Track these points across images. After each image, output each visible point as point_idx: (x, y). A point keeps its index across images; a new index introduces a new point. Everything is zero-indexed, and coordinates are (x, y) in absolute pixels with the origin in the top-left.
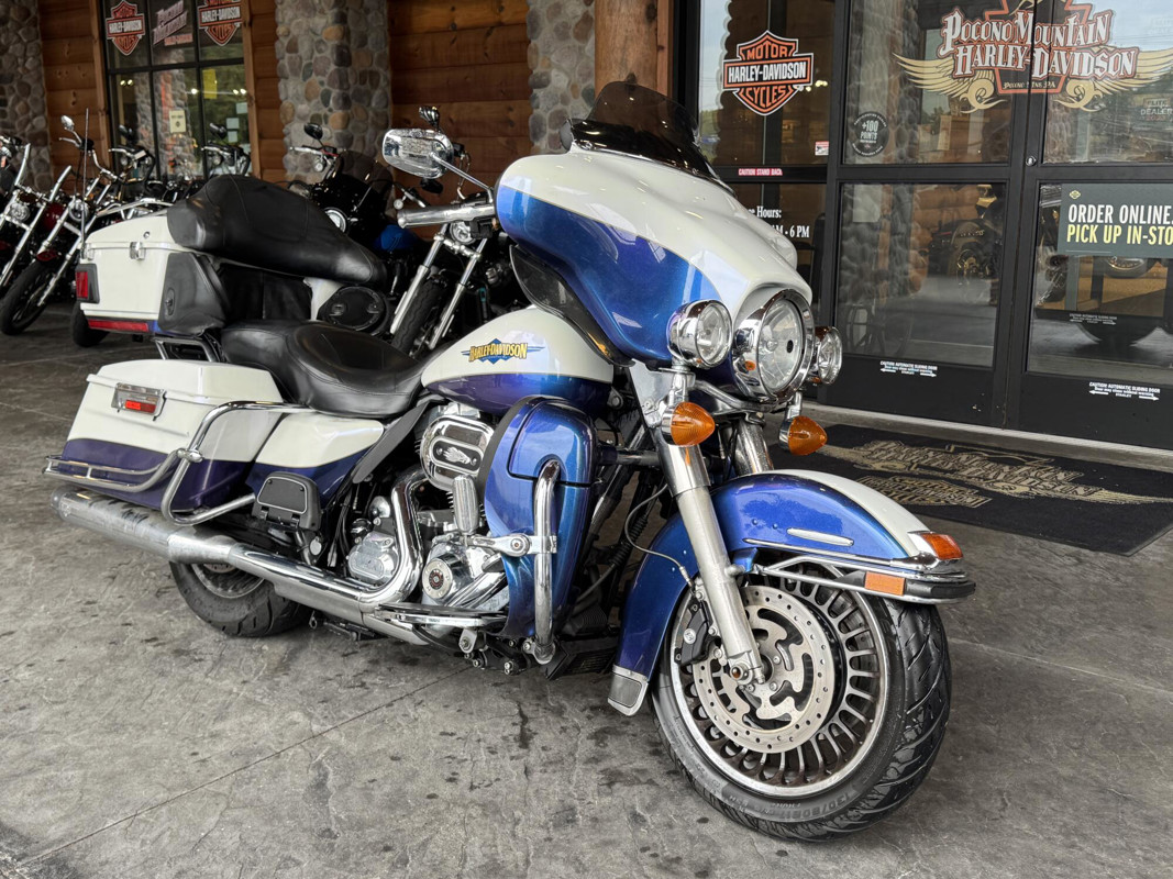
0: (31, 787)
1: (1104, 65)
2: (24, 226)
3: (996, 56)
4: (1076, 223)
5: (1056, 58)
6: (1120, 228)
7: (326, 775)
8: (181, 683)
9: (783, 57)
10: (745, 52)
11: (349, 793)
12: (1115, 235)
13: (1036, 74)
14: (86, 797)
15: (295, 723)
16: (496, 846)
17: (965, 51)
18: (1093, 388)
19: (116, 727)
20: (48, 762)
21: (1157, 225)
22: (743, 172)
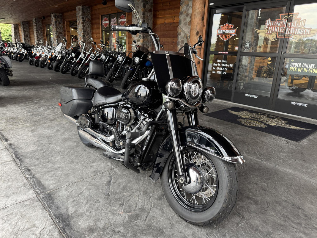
0: (50, 175)
1: (303, 32)
2: (84, 58)
3: (277, 29)
4: (292, 67)
5: (291, 30)
6: (302, 68)
7: (111, 179)
8: (88, 153)
9: (230, 28)
10: (222, 27)
11: (115, 184)
12: (301, 70)
13: (286, 33)
14: (61, 179)
15: (109, 165)
16: (144, 203)
17: (270, 28)
18: (292, 103)
19: (72, 162)
20: (56, 169)
21: (311, 68)
22: (219, 52)
